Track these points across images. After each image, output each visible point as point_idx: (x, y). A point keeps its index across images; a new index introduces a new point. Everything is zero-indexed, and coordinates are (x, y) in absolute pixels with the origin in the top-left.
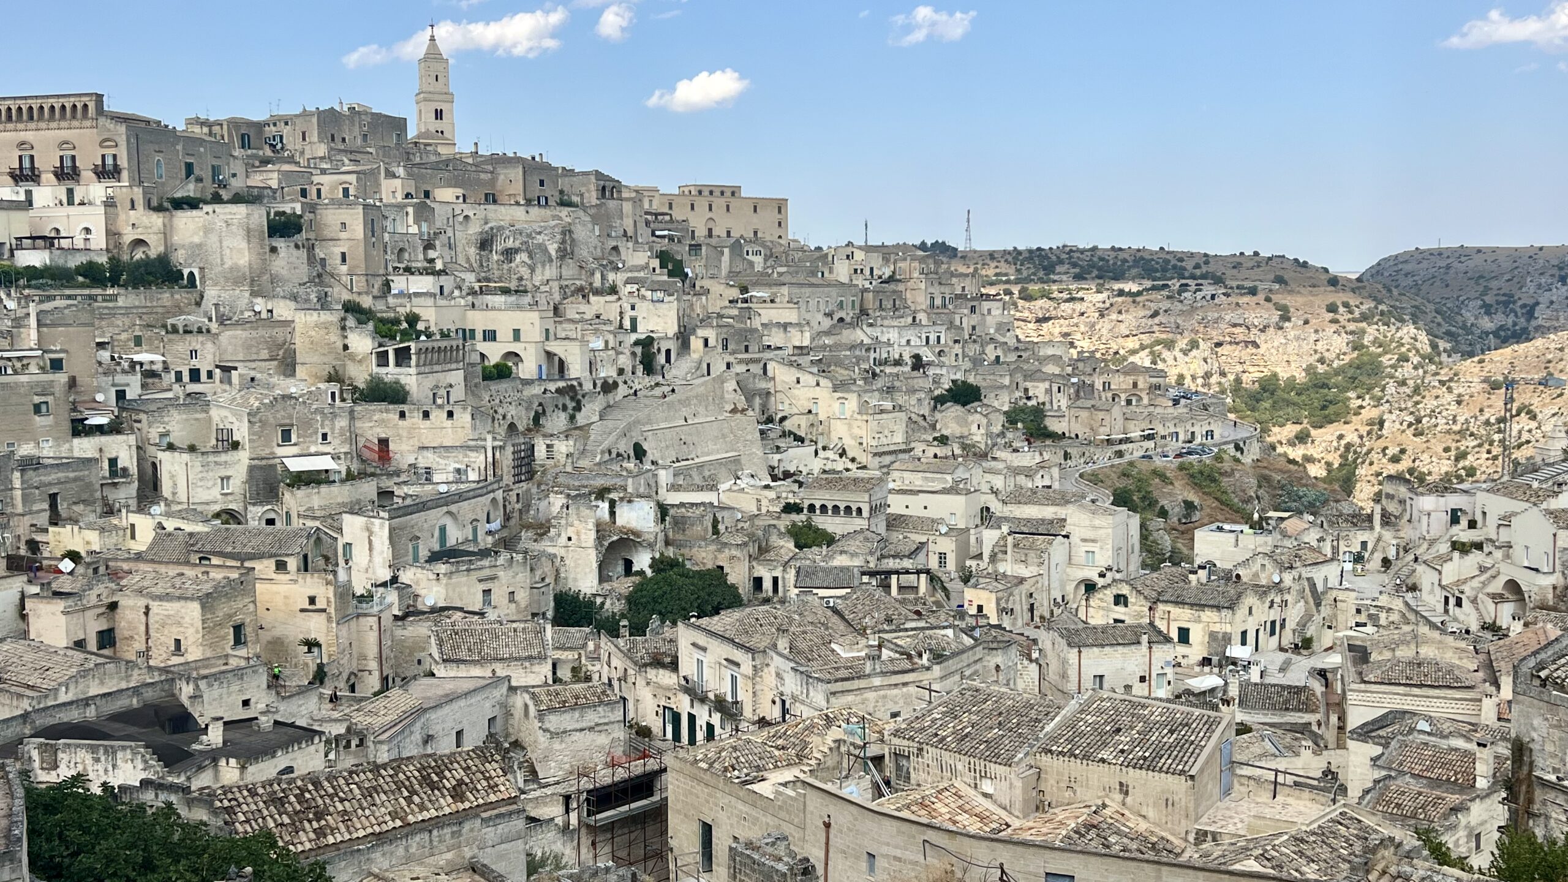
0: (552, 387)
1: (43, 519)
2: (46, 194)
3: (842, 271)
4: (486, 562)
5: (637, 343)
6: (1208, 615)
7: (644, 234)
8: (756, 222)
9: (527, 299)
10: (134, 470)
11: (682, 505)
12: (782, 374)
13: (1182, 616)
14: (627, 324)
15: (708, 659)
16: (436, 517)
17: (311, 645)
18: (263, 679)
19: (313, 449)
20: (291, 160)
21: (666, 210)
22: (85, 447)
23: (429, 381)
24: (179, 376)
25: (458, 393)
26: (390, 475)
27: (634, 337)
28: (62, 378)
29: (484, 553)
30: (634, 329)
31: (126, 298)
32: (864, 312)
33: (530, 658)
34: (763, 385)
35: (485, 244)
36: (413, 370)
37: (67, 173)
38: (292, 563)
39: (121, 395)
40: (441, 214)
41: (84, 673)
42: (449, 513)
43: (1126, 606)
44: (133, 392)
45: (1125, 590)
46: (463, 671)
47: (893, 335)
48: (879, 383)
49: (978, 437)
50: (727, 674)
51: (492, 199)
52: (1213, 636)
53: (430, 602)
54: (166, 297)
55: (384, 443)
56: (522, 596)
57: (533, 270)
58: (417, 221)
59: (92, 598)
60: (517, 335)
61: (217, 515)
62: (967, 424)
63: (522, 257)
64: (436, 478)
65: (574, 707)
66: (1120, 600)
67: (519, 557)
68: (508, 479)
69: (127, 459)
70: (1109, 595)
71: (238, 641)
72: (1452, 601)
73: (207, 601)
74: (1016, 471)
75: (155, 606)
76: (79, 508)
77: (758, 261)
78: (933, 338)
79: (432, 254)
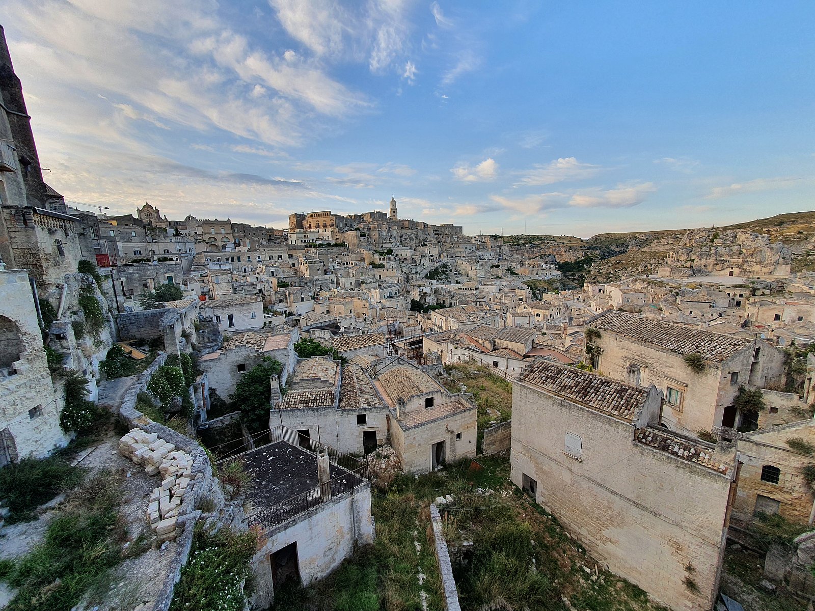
0: (413, 265)
1: (319, 290)
2: (321, 230)
3: (473, 241)
4: (398, 299)
5: (430, 256)
6: (544, 311)
7: (433, 234)
8: (456, 231)
10: (335, 281)
12: (459, 262)
13: (538, 311)
15: (437, 318)
16: (389, 290)
17: (364, 314)
18: (354, 320)
19: (367, 277)
20: (366, 222)
23: (389, 264)
25: (394, 266)
26: (381, 282)
28: (323, 264)
29: (398, 297)
30: (430, 253)
32: (477, 249)
33: (403, 317)
34: (455, 264)
35: (401, 237)
36: (386, 262)
37: (325, 226)
38: (361, 298)
39: (333, 267)
40: (393, 231)
41: (323, 318)
42: (391, 289)
44: (335, 267)
45: (526, 306)
46: (391, 319)
47: (483, 254)
48: (480, 263)
49: (500, 275)
50: (440, 321)
51: (403, 228)
53: (387, 306)
54: (342, 249)
55: (380, 276)
56: (404, 306)
57: (410, 242)
58: (388, 233)
59: (325, 304)
60: (406, 255)
61: (349, 289)
62: (498, 272)
63: (408, 239)
64: (389, 282)
66: (525, 308)
67: (403, 298)
68: (403, 283)
69: (334, 279)
70: (523, 306)
71: (351, 312)
72: (598, 309)
73: (345, 305)
74: (507, 281)
77: (456, 239)
78: (492, 254)
79: (391, 239)
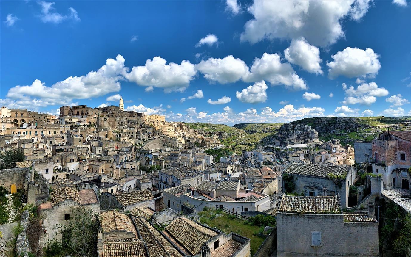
0: (137, 139)
1: (80, 155)
2: (80, 117)
4: (132, 162)
5: (147, 134)
6: (224, 169)
8: (161, 119)
9: (134, 129)
10: (89, 149)
11: (155, 155)
13: (221, 169)
14: (146, 132)
15: (163, 176)
17: (111, 172)
18: (106, 177)
19: (110, 147)
21: (150, 117)
22: (84, 146)
23: (123, 139)
24: (94, 138)
26: (119, 150)
27: (147, 133)
28: (82, 138)
29: (131, 161)
30: (147, 132)
31: (88, 128)
32: (175, 130)
33: (139, 176)
35: (129, 122)
36: (121, 137)
37: (82, 114)
38: (109, 162)
39: (88, 140)
40: (123, 118)
41: (86, 174)
42: (126, 156)
43: (214, 168)
44: (89, 140)
45: (214, 166)
46: (130, 177)
50: (166, 179)
51: (129, 116)
52: (225, 171)
53: (124, 167)
55: (117, 146)
56: (136, 167)
57: (134, 125)
58: (121, 119)
59: (86, 164)
60: (133, 133)
61: (99, 155)
62: (189, 145)
63: (133, 123)
64: (124, 151)
65: (146, 182)
66: (213, 167)
67: (136, 162)
68: (133, 151)
69: (89, 148)
70: (212, 166)
71: (103, 171)
75: (94, 166)
76: (84, 153)
77: (162, 124)
79: (122, 123)
